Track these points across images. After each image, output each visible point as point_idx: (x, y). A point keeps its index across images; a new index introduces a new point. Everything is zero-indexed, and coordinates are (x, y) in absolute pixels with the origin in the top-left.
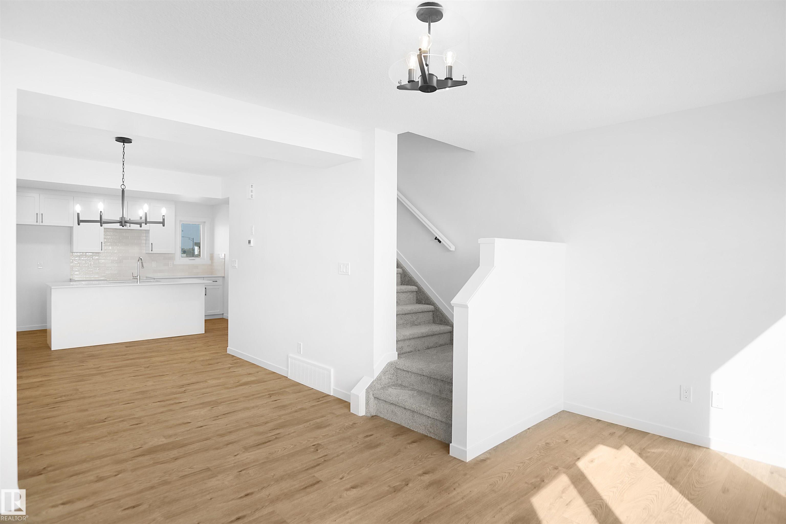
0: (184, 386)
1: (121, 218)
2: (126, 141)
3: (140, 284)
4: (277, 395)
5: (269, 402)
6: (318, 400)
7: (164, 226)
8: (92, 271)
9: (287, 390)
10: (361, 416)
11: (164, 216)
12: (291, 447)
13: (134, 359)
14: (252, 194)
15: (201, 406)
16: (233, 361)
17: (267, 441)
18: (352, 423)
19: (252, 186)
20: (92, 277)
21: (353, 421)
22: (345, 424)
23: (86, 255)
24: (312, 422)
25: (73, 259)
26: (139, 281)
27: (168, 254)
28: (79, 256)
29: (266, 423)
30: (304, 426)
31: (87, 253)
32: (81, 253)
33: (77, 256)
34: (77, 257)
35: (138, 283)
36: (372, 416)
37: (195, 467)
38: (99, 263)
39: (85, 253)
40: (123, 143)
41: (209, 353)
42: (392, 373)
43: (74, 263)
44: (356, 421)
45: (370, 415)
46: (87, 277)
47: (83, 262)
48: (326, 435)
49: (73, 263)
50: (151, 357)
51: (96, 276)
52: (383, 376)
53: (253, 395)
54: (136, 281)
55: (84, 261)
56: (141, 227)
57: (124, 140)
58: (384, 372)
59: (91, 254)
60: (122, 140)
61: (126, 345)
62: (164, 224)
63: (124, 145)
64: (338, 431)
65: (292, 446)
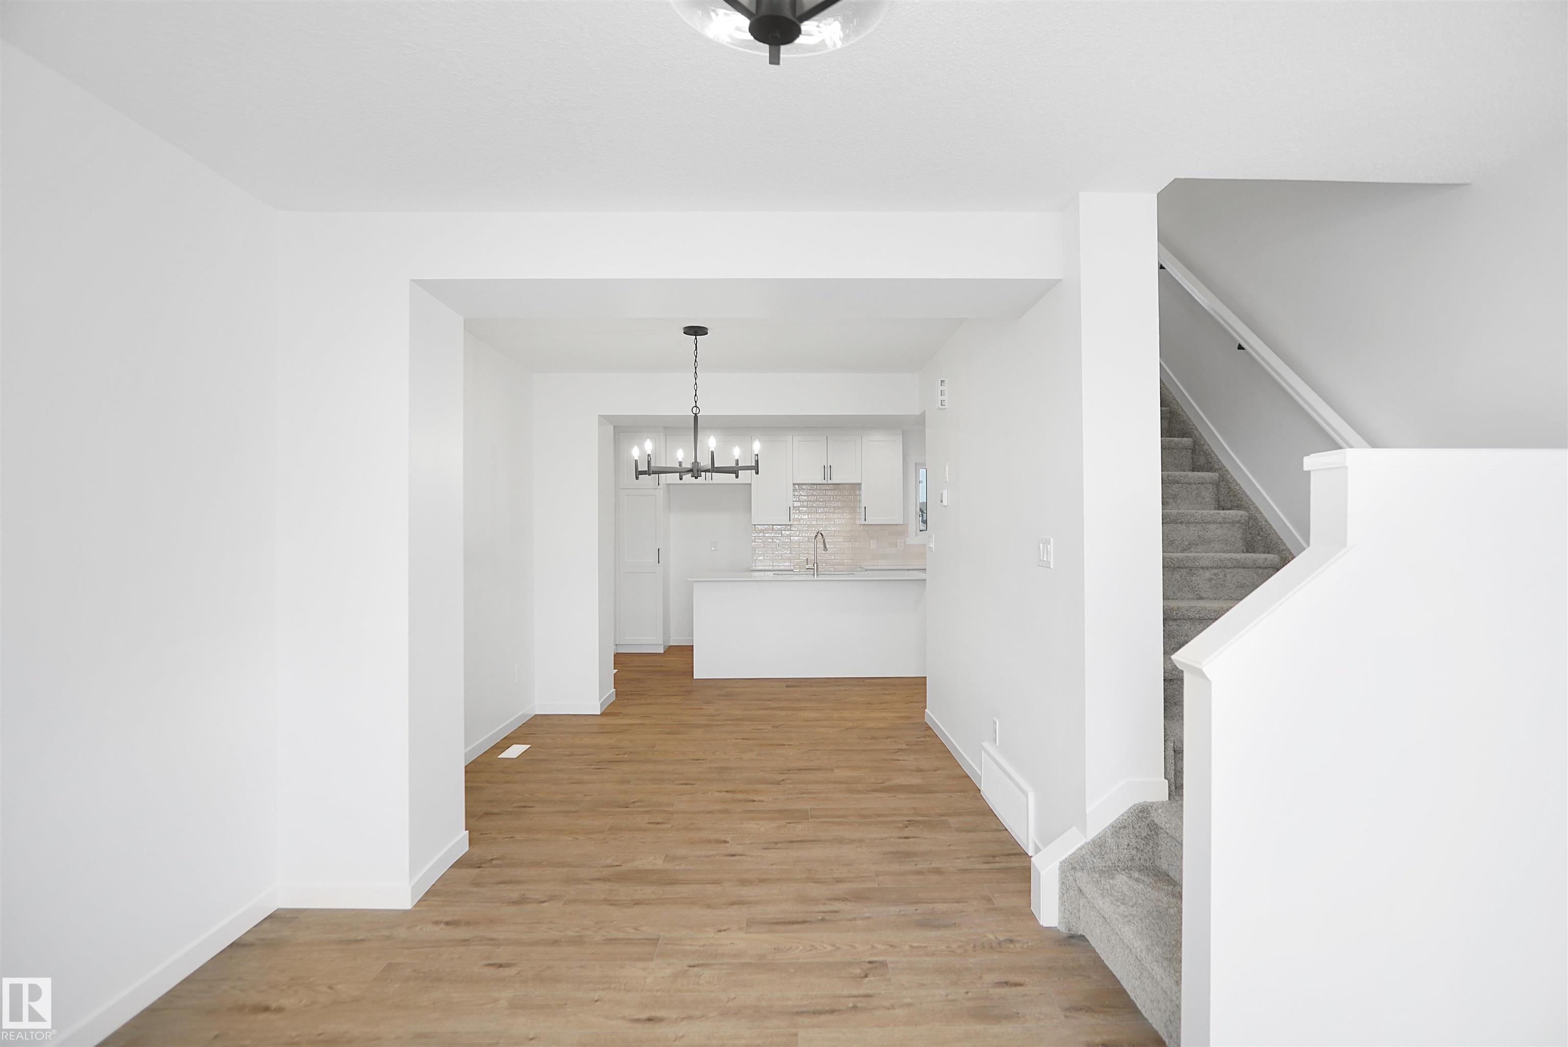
0: (791, 772)
1: (693, 463)
2: (700, 332)
3: (818, 579)
4: (922, 827)
5: (890, 838)
6: (991, 858)
7: (757, 473)
8: (782, 556)
9: (951, 820)
10: (1044, 926)
11: (757, 455)
12: (826, 950)
13: (772, 709)
14: (942, 398)
15: (777, 815)
16: (918, 739)
17: (800, 920)
18: (1007, 938)
19: (942, 381)
20: (781, 564)
21: (1010, 934)
22: (988, 934)
23: (773, 529)
24: (922, 908)
25: (755, 535)
26: (816, 574)
27: (896, 525)
28: (764, 530)
29: (837, 882)
30: (900, 911)
31: (774, 526)
32: (766, 526)
33: (761, 531)
34: (760, 533)
35: (814, 577)
36: (1072, 937)
37: (643, 929)
38: (790, 542)
39: (771, 526)
40: (694, 337)
41: (892, 715)
42: (1144, 834)
43: (757, 542)
44: (1020, 936)
45: (1067, 932)
46: (774, 564)
47: (769, 540)
48: (920, 947)
49: (755, 542)
50: (800, 709)
51: (786, 564)
52: (1110, 836)
53: (879, 816)
54: (812, 573)
55: (770, 538)
56: (737, 477)
57: (696, 331)
58: (1118, 829)
59: (780, 527)
60: (693, 332)
61: (788, 684)
62: (756, 470)
63: (696, 339)
64: (954, 946)
65: (829, 948)
